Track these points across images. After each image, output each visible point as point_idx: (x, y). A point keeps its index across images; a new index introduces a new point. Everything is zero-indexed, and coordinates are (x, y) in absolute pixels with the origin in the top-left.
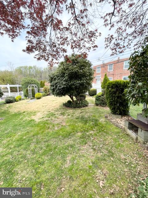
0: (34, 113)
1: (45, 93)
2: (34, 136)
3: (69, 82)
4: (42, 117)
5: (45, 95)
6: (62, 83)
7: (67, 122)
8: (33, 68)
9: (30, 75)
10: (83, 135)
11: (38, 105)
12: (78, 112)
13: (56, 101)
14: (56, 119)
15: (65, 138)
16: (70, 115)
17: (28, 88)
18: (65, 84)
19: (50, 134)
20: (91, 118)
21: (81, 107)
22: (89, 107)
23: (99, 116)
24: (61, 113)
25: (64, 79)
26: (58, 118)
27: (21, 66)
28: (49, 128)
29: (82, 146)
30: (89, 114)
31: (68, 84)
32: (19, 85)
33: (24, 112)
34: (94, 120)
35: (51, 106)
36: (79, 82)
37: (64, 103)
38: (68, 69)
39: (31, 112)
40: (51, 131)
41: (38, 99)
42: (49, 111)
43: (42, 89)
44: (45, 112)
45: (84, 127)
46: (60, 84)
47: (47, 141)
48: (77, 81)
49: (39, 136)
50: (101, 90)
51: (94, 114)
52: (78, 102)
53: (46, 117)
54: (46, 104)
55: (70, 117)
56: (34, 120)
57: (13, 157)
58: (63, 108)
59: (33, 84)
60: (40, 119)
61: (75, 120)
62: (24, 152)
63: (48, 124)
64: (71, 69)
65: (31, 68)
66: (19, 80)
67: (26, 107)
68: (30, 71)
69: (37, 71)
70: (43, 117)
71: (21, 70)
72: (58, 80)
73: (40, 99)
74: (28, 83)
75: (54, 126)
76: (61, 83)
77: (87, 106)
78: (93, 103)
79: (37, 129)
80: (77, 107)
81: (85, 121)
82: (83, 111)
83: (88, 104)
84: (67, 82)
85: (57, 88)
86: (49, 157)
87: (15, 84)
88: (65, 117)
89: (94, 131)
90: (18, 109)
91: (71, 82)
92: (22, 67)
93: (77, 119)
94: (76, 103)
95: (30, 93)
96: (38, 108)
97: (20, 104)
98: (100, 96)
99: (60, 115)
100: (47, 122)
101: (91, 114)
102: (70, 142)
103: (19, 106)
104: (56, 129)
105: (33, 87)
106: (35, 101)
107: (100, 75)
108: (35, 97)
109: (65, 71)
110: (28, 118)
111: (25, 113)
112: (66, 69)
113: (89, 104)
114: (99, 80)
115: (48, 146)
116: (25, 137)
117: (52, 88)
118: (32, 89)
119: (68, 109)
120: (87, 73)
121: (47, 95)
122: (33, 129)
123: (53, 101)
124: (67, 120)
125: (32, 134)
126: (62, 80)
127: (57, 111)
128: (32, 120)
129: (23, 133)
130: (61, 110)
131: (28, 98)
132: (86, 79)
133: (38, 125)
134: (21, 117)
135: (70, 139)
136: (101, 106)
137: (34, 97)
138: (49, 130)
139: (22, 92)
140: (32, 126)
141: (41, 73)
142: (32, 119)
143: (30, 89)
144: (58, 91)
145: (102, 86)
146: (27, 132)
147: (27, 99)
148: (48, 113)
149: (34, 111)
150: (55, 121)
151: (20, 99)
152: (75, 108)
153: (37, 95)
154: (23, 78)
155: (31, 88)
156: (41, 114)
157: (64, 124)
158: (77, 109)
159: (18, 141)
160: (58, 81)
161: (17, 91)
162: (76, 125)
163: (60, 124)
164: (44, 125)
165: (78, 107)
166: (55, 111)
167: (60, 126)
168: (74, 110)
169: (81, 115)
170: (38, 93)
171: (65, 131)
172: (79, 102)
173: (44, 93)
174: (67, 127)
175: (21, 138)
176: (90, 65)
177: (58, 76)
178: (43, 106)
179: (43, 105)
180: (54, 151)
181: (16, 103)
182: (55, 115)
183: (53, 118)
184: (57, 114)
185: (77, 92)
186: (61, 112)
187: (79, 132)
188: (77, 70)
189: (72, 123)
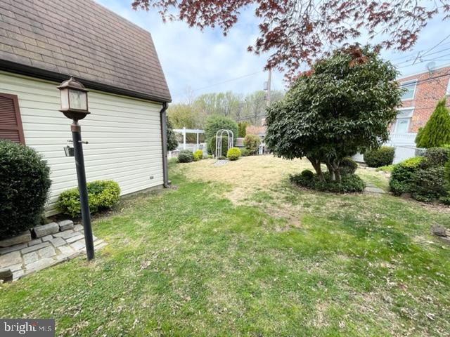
0: (229, 188)
1: (247, 149)
2: (233, 232)
3: (319, 123)
4: (243, 198)
5: (246, 153)
6: (301, 126)
7: (305, 221)
8: (225, 97)
9: (219, 111)
10: (356, 264)
11: (234, 173)
12: (332, 203)
13: (273, 169)
14: (276, 209)
15: (302, 256)
16: (310, 205)
17: (217, 137)
18: (307, 128)
19: (265, 238)
20: (379, 226)
21: (342, 192)
22: (367, 196)
23: (407, 226)
24: (287, 198)
25: (307, 116)
26: (279, 207)
27: (204, 94)
28: (261, 224)
29: (357, 291)
30: (368, 214)
31: (316, 129)
32: (201, 129)
33: (209, 182)
34: (390, 233)
35: (261, 177)
36: (352, 123)
37: (293, 175)
38: (322, 89)
39: (222, 185)
40: (267, 232)
41: (232, 160)
42: (258, 187)
43: (242, 140)
44: (249, 189)
45: (357, 243)
46: (294, 128)
47: (260, 251)
48: (342, 122)
49: (242, 235)
50: (414, 151)
51: (388, 216)
52: (334, 178)
53: (252, 199)
54: (250, 173)
55: (310, 210)
56: (229, 201)
57: (199, 261)
58: (290, 187)
59: (225, 128)
60: (241, 201)
61: (326, 220)
62: (218, 258)
63: (258, 214)
64: (330, 89)
65: (221, 96)
66: (201, 121)
67: (212, 173)
68: (218, 104)
69: (231, 104)
70: (246, 198)
71: (203, 102)
72: (289, 118)
73: (237, 162)
74: (217, 126)
75: (272, 222)
76: (297, 125)
77: (360, 191)
78: (379, 187)
79: (236, 220)
80: (330, 191)
81: (358, 229)
82: (347, 201)
83: (364, 186)
84: (313, 122)
85: (286, 138)
86: (270, 286)
87: (193, 129)
88: (298, 208)
89: (393, 263)
90: (198, 175)
91: (324, 123)
92: (206, 96)
93: (331, 218)
94: (328, 180)
95: (219, 147)
96: (233, 178)
97: (200, 166)
98: (411, 170)
99: (284, 200)
100: (256, 210)
101: (378, 216)
102: (318, 269)
103: (199, 169)
104: (278, 229)
105: (225, 134)
106: (226, 164)
107: (411, 106)
108: (228, 155)
109: (312, 94)
110: (217, 195)
111: (210, 185)
112: (314, 91)
113: (367, 189)
114: (406, 122)
115: (264, 261)
116: (215, 230)
117: (272, 137)
118: (223, 139)
119: (303, 190)
120: (382, 99)
121: (251, 154)
122: (228, 217)
123: (265, 167)
124: (304, 215)
125: (228, 227)
126: (301, 118)
127: (276, 191)
128: (224, 201)
129: (211, 220)
130: (286, 190)
131: (213, 156)
132: (376, 114)
133: (237, 212)
134: (205, 190)
135: (317, 264)
136: (412, 197)
137: (225, 155)
138: (262, 229)
139: (204, 144)
140: (227, 212)
141: (240, 106)
142: (224, 197)
143: (219, 138)
144: (286, 145)
145: (418, 140)
146: (219, 221)
147: (211, 158)
148: (256, 192)
149: (226, 184)
150: (273, 211)
151: (201, 158)
152: (322, 190)
153: (231, 151)
154: (209, 117)
155: (221, 137)
156: (242, 191)
157: (297, 225)
158: (328, 194)
159: (205, 233)
160: (290, 120)
161: (195, 142)
162: (332, 233)
163: (287, 222)
164: (251, 217)
165: (334, 191)
166: (272, 190)
167: (287, 225)
168: (323, 197)
169: (342, 211)
170: (233, 148)
171: (301, 241)
172: (337, 177)
173: (245, 149)
174: (305, 231)
175: (209, 230)
176: (392, 75)
177: (291, 110)
178: (244, 176)
179: (245, 174)
180: (280, 278)
181: (193, 163)
182: (271, 198)
183: (269, 205)
184: (278, 198)
185: (337, 149)
186: (285, 195)
187: (342, 253)
188: (350, 92)
189: (318, 227)
